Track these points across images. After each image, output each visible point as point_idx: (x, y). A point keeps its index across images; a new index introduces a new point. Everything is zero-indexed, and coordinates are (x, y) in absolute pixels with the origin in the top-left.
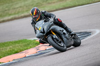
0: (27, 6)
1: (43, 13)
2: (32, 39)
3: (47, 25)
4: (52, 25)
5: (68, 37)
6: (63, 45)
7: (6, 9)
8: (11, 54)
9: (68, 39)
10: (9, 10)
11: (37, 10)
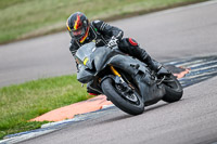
1: (95, 25)
3: (101, 54)
4: (113, 53)
5: (150, 82)
6: (135, 100)
7: (61, 4)
8: (70, 103)
9: (149, 85)
10: (65, 6)
11: (83, 19)
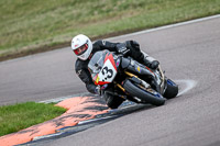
0: (34, 30)
2: (46, 102)
